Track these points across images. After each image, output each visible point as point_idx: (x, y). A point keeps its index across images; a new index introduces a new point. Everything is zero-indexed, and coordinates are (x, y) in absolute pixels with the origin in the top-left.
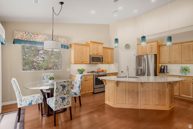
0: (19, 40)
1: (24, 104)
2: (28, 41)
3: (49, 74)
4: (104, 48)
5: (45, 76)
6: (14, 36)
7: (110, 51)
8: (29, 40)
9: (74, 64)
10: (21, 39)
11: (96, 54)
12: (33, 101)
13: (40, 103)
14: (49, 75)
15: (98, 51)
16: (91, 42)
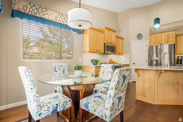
0: (20, 12)
1: (45, 112)
2: (33, 16)
3: (62, 64)
4: (117, 37)
5: (57, 67)
6: (13, 5)
7: (120, 41)
8: (35, 15)
9: (90, 52)
10: (24, 12)
11: (110, 42)
12: (58, 106)
13: (69, 107)
14: (62, 66)
15: (112, 40)
16: (106, 28)
